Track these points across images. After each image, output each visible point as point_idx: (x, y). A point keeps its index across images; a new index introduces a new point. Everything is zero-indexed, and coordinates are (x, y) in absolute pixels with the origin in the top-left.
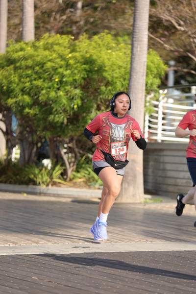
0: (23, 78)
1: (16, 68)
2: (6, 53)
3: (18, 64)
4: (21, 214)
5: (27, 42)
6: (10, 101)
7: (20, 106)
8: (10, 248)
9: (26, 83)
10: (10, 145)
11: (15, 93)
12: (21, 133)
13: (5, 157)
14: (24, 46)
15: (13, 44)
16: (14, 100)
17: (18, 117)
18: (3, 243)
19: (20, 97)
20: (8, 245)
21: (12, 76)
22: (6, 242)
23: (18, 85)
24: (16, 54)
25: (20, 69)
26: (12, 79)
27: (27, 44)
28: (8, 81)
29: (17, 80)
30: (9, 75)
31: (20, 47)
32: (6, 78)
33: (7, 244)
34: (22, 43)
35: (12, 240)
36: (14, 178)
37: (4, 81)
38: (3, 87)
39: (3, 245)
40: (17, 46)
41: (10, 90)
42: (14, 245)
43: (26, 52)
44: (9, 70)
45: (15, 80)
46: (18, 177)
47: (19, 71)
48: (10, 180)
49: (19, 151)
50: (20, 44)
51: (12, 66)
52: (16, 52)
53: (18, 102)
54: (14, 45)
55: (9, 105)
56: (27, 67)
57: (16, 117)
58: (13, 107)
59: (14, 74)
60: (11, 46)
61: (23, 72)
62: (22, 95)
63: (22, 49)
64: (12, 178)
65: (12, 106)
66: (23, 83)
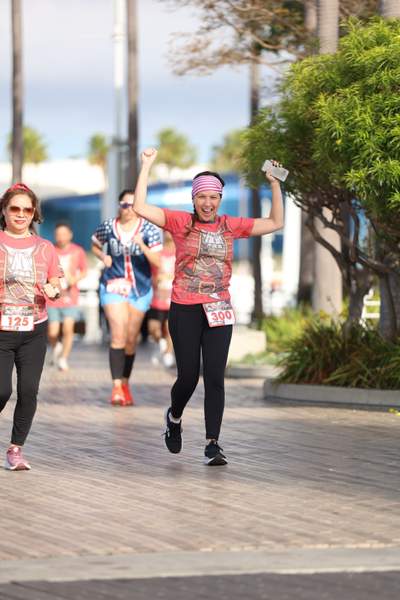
0: (386, 115)
1: (366, 91)
2: (339, 53)
3: (372, 80)
4: (394, 463)
5: (394, 20)
6: (354, 177)
7: (378, 188)
8: (371, 552)
9: (393, 126)
10: (354, 288)
11: (366, 153)
12: (381, 256)
13: (343, 320)
14: (386, 30)
15: (357, 29)
16: (362, 173)
17: (375, 215)
18: (353, 540)
19: (379, 165)
20: (367, 545)
21: (357, 112)
22: (363, 538)
23: (372, 132)
24: (366, 52)
25: (378, 91)
26: (359, 119)
27: (392, 25)
28: (347, 124)
29: (369, 121)
30: (348, 109)
31: (374, 34)
32: (341, 117)
33: (364, 542)
34: (382, 22)
35: (376, 534)
36: (368, 372)
37: (337, 125)
38: (335, 139)
39: (354, 546)
40: (369, 33)
41: (353, 148)
42: (382, 545)
43: (391, 46)
44: (348, 96)
45: (364, 120)
46: (378, 369)
47: (374, 96)
48: (360, 377)
49: (377, 303)
50: (375, 25)
51: (357, 85)
52: (366, 48)
53: (373, 178)
54: (361, 29)
55: (350, 185)
56: (395, 86)
57: (368, 215)
58: (361, 190)
59: (363, 105)
60: (352, 34)
61: (384, 99)
62: (384, 158)
63: (380, 40)
64: (363, 373)
65: (358, 188)
66: (385, 126)
